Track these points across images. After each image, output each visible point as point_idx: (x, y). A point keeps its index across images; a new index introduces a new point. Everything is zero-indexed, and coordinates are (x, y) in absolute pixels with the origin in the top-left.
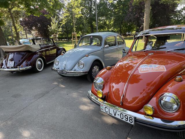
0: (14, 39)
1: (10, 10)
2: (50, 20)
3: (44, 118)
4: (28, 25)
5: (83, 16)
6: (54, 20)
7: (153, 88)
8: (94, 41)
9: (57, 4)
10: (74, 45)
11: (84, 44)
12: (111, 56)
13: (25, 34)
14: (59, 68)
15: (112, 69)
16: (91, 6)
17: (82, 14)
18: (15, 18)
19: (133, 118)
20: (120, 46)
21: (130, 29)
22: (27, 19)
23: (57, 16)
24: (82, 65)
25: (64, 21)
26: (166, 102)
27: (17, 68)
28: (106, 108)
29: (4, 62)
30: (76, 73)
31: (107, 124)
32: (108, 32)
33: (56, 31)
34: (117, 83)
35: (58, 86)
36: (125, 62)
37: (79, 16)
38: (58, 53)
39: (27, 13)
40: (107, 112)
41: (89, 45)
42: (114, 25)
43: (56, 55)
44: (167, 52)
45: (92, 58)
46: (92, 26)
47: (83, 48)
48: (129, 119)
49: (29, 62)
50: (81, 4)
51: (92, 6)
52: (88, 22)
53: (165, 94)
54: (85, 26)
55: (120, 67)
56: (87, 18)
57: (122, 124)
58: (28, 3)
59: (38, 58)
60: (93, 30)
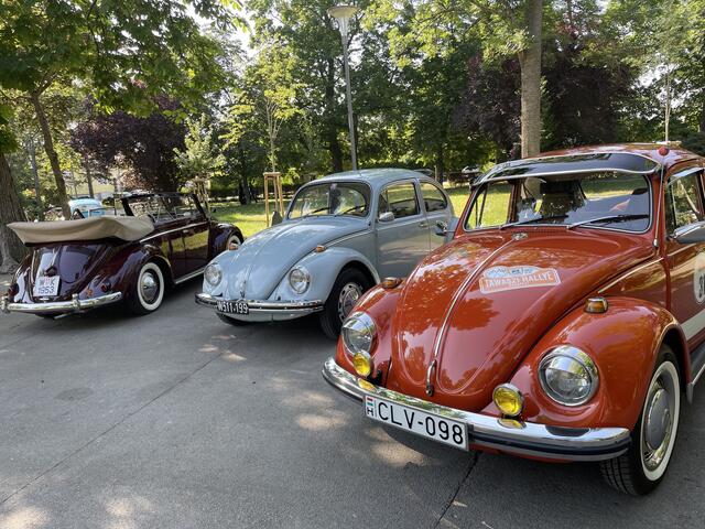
0: (43, 198)
1: (35, 94)
2: (183, 129)
3: (178, 459)
4: (100, 146)
5: (301, 111)
6: (196, 129)
7: (521, 335)
8: (343, 199)
9: (210, 76)
10: (271, 216)
11: (307, 211)
12: (404, 251)
13: (83, 179)
14: (221, 295)
15: (400, 287)
16: (331, 76)
17: (300, 105)
18: (54, 122)
19: (463, 427)
20: (433, 216)
21: (475, 156)
22: (95, 126)
23: (208, 112)
24: (305, 283)
25: (234, 131)
26: (558, 372)
27: (70, 299)
28: (382, 406)
29: (20, 281)
30: (283, 308)
31: (390, 468)
32: (391, 170)
33: (205, 166)
34: (419, 329)
35: (218, 356)
36: (447, 263)
37: (289, 113)
38: (216, 243)
39: (102, 104)
40: (386, 419)
41: (325, 212)
42: (418, 144)
43: (206, 253)
44: (570, 229)
45: (336, 257)
46: (336, 148)
47: (305, 224)
48: (451, 433)
49: (113, 279)
50: (295, 72)
51: (336, 78)
52: (321, 134)
53: (555, 352)
54: (310, 145)
55: (428, 280)
56: (316, 119)
57: (438, 464)
58: (106, 72)
59: (144, 262)
60: (339, 162)
